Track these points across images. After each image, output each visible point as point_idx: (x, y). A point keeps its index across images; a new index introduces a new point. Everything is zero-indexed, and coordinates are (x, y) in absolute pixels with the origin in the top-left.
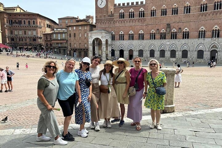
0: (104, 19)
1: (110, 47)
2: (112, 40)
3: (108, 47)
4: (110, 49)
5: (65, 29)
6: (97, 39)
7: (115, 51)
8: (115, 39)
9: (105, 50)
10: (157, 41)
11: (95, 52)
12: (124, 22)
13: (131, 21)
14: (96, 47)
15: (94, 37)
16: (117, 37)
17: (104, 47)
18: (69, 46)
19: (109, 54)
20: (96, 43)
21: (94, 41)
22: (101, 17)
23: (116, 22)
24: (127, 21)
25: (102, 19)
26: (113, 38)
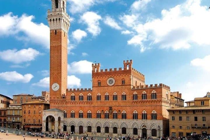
0: (58, 100)
1: (62, 123)
2: (65, 117)
3: (61, 123)
4: (62, 125)
5: (19, 107)
6: (50, 117)
7: (67, 127)
8: (67, 117)
9: (57, 126)
10: (103, 119)
11: (48, 127)
12: (75, 103)
13: (81, 103)
14: (49, 123)
15: (48, 115)
16: (69, 115)
17: (56, 123)
18: (23, 122)
19: (61, 129)
20: (49, 120)
21: (47, 118)
22: (54, 98)
23: (68, 103)
24: (77, 103)
25: (55, 100)
26: (65, 116)
